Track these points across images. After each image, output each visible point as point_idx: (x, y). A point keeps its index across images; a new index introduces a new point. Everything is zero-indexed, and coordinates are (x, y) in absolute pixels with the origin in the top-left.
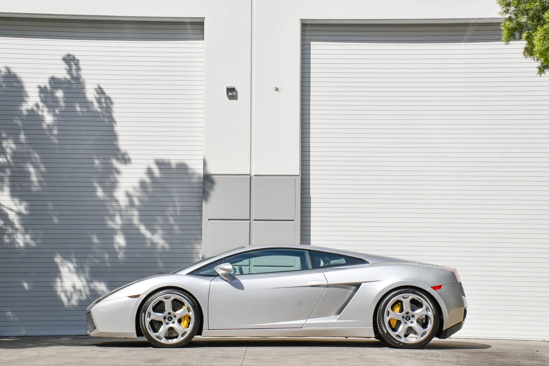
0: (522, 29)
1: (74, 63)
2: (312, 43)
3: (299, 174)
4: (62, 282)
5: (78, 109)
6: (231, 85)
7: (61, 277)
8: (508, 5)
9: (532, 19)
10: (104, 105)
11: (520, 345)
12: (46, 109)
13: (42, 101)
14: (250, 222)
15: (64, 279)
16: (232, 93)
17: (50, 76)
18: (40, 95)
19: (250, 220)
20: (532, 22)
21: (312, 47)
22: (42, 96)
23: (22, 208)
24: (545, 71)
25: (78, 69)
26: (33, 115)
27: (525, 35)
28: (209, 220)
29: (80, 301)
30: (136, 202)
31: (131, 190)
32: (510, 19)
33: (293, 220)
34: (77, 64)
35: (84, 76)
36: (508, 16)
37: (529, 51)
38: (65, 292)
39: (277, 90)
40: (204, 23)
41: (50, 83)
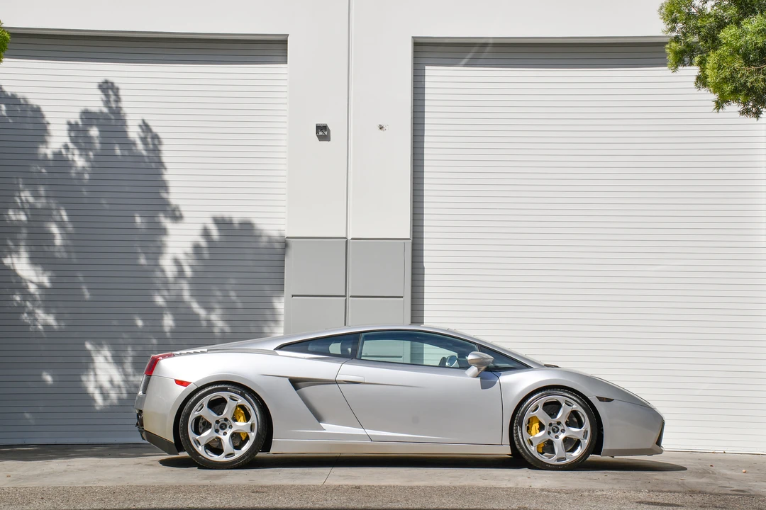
0: (693, 52)
1: (113, 92)
2: (427, 67)
3: (409, 237)
4: (96, 375)
5: (118, 152)
6: (322, 122)
7: (94, 369)
8: (674, 21)
9: (705, 39)
10: (151, 146)
11: (691, 459)
12: (77, 152)
13: (73, 142)
14: (346, 300)
15: (99, 372)
16: (323, 132)
17: (83, 108)
18: (69, 134)
19: (345, 296)
20: (705, 43)
21: (427, 73)
22: (73, 134)
23: (45, 280)
24: (724, 105)
25: (118, 100)
26: (60, 159)
27: (697, 59)
28: (293, 296)
29: (120, 399)
30: (188, 271)
31: (181, 257)
32: (676, 39)
33: (402, 297)
34: (117, 95)
35: (125, 110)
36: (674, 34)
37: (702, 81)
38: (101, 388)
39: (381, 128)
40: (287, 41)
41: (81, 118)
